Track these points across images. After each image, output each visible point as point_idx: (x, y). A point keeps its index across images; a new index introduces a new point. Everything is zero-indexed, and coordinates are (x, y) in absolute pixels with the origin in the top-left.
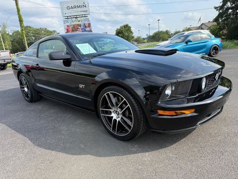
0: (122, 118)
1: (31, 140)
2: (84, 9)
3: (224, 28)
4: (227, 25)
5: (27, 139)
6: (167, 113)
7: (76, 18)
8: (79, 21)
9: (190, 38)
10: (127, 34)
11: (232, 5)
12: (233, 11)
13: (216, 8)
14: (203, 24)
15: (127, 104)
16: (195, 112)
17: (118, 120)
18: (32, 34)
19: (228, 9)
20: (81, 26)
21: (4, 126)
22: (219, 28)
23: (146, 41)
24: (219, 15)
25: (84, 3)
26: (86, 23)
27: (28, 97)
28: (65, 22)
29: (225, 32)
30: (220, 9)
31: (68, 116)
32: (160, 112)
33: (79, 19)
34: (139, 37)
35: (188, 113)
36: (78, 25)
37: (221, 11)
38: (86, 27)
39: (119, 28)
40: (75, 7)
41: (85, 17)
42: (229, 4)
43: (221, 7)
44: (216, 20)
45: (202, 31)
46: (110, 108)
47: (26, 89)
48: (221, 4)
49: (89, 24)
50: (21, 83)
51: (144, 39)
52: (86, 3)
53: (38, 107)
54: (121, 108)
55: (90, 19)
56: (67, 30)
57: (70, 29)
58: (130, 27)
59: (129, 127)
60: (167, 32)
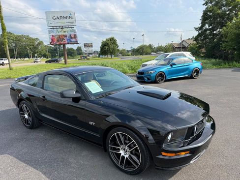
0: (130, 155)
1: (44, 174)
2: (71, 20)
3: (203, 47)
4: (205, 44)
5: (41, 173)
6: (169, 155)
7: (61, 28)
8: (65, 32)
9: (174, 61)
10: (112, 47)
11: (209, 27)
12: (211, 32)
13: (196, 29)
14: (183, 41)
15: (135, 145)
16: (189, 153)
17: (126, 156)
18: (12, 41)
19: (206, 30)
20: (66, 37)
21: (11, 157)
22: (198, 47)
23: (130, 53)
24: (198, 35)
25: (71, 14)
26: (72, 34)
27: (28, 123)
28: (49, 32)
29: (203, 50)
30: (199, 30)
31: (73, 147)
32: (164, 154)
33: (65, 30)
34: (124, 50)
35: (183, 155)
36: (64, 35)
37: (200, 32)
38: (72, 38)
39: (105, 40)
40: (61, 18)
41: (71, 28)
42: (207, 26)
43: (201, 28)
44: (196, 39)
45: (185, 53)
46: (119, 146)
47: (26, 116)
48: (200, 26)
49: (75, 35)
50: (21, 110)
51: (128, 51)
52: (73, 15)
53: (40, 134)
54: (130, 147)
55: (76, 30)
56: (52, 40)
57: (55, 39)
58: (115, 41)
59: (137, 164)
60: (150, 46)
